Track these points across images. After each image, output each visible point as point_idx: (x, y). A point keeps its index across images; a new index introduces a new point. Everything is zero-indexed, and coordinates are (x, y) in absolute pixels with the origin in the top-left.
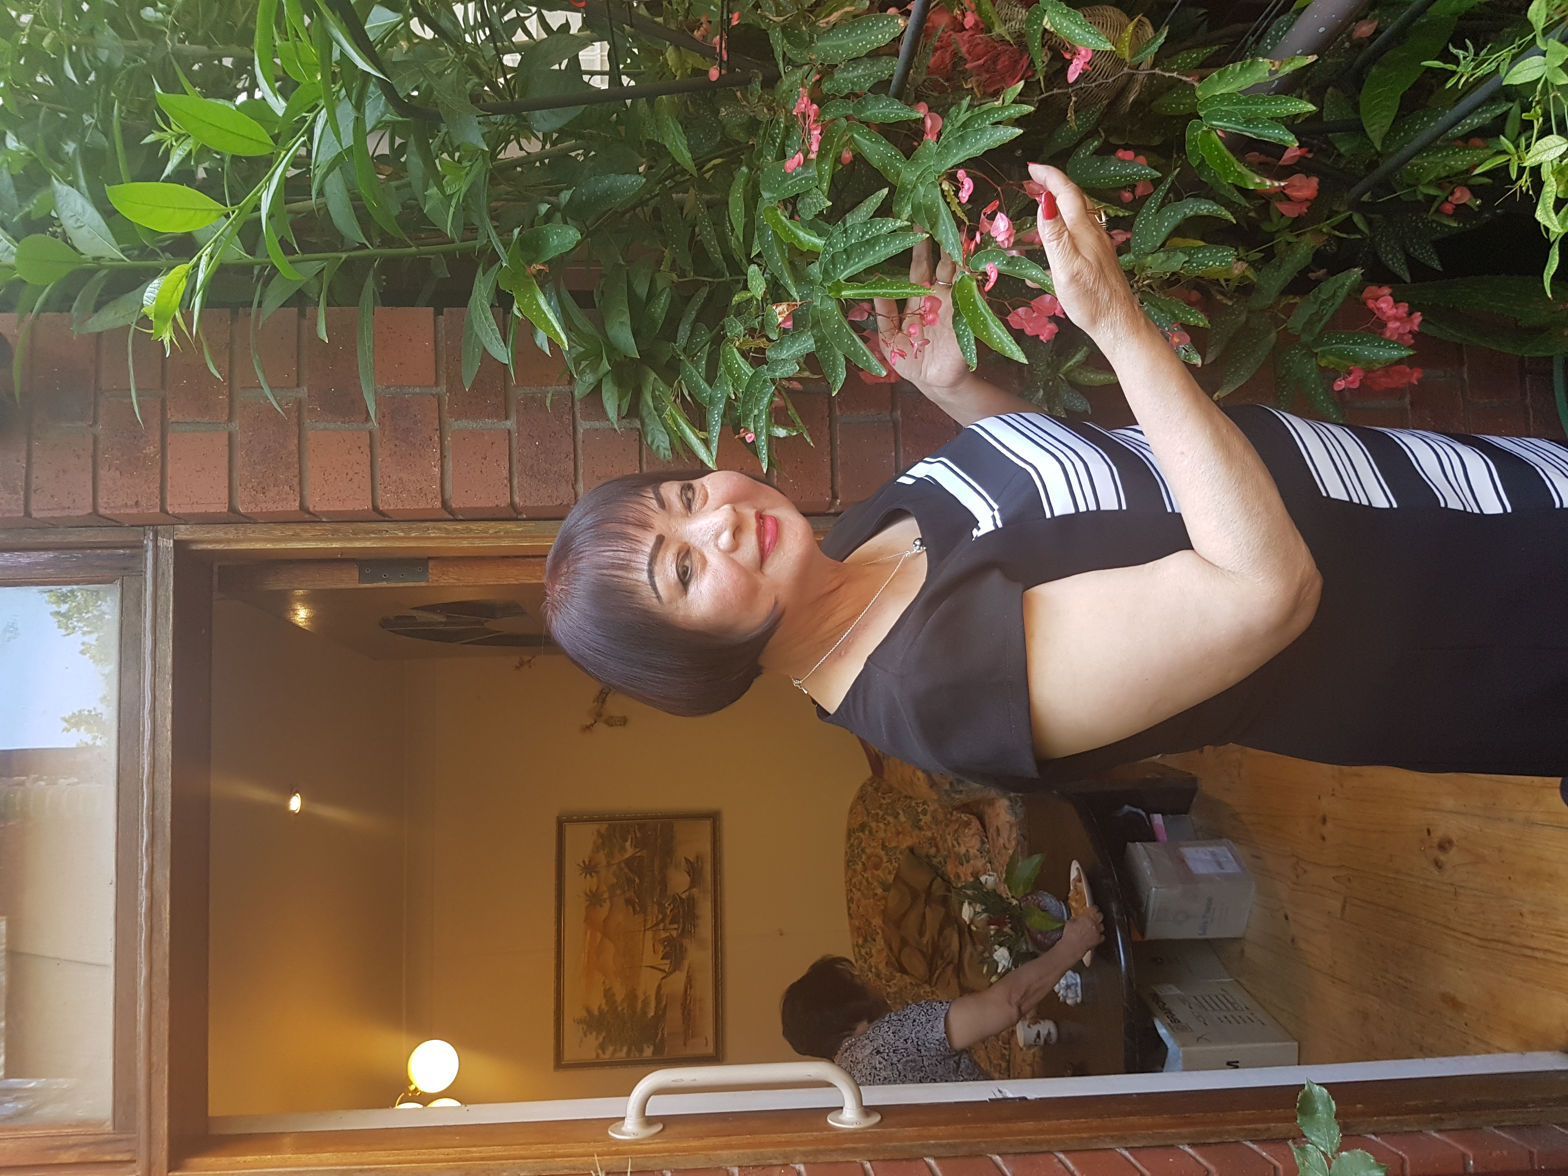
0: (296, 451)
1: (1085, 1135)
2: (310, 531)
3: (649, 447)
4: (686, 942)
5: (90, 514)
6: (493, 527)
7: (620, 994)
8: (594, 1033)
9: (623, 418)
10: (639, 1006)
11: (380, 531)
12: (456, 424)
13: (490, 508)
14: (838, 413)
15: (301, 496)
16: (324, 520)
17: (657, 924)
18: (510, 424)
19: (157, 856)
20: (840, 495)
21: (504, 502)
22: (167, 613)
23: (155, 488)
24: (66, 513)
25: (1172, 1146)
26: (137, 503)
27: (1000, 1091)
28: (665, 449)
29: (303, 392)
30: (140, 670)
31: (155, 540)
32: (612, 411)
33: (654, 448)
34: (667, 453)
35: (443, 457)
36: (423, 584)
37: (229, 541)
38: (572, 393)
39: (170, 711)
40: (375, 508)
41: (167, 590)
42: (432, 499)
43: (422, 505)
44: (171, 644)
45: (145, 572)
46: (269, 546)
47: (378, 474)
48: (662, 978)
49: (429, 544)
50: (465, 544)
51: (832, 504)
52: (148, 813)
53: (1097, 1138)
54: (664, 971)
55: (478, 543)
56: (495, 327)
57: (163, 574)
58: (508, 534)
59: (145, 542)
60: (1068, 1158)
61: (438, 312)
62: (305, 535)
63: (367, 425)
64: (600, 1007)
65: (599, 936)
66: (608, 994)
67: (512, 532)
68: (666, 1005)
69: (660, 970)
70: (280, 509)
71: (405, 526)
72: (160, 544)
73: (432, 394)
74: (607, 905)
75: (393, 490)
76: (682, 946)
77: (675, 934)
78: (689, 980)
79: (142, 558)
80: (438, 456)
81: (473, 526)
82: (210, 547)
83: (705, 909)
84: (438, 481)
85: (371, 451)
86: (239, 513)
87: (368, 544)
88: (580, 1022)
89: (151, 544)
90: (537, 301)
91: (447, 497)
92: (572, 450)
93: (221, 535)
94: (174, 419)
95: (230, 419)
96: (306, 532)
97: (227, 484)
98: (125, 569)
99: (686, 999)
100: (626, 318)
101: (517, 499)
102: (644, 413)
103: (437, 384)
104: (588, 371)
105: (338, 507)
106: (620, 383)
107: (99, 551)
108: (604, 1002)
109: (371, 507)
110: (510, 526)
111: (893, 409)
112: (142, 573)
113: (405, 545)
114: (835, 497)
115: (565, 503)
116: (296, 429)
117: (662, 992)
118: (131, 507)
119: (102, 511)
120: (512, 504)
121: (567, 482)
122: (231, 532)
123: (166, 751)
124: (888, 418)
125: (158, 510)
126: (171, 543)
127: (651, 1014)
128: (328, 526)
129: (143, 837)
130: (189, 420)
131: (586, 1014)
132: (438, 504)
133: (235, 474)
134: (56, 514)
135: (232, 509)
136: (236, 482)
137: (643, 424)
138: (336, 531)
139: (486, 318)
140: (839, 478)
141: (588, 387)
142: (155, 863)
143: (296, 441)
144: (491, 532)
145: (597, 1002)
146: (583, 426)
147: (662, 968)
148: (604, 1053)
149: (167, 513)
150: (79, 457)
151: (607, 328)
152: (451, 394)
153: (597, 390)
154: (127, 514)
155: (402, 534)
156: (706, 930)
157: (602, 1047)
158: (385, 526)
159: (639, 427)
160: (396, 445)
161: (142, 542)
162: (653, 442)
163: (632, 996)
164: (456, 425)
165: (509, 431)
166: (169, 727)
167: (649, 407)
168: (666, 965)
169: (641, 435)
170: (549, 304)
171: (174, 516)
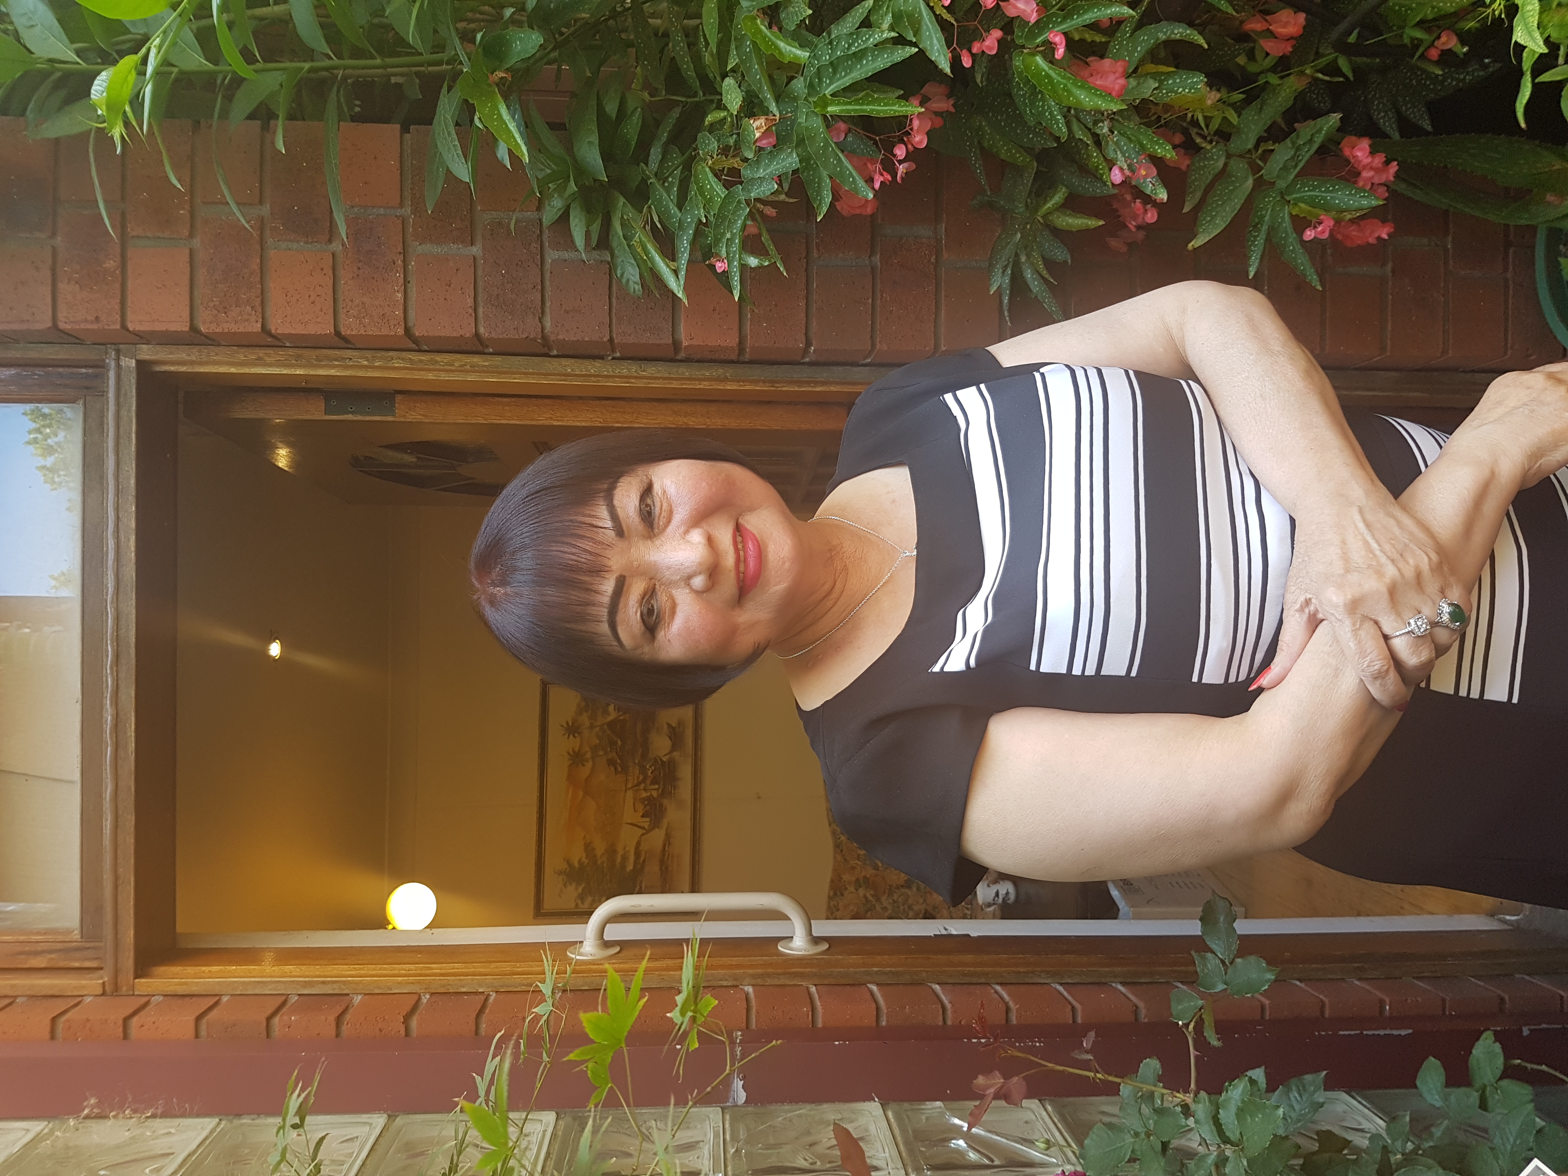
0: (258, 271)
1: (1022, 970)
2: (273, 355)
3: (619, 280)
4: (665, 802)
5: (49, 328)
6: (459, 360)
7: (600, 848)
8: (574, 885)
9: (594, 249)
10: (619, 860)
11: (343, 359)
12: (419, 247)
13: (455, 337)
14: (816, 255)
15: (263, 319)
16: (288, 344)
17: (638, 784)
18: (476, 250)
19: (122, 675)
20: (814, 342)
21: (468, 331)
22: (130, 433)
23: (115, 304)
24: (24, 327)
25: (1105, 983)
26: (97, 318)
27: (946, 929)
28: (635, 283)
29: (266, 210)
30: (103, 491)
31: (118, 360)
32: (579, 240)
33: (624, 281)
34: (637, 287)
35: (406, 282)
36: (390, 419)
37: (192, 363)
38: (540, 220)
39: (134, 532)
40: (337, 333)
41: (129, 410)
42: (395, 325)
43: (384, 332)
44: (134, 465)
45: (107, 392)
46: (233, 370)
47: (340, 297)
48: (642, 835)
49: (393, 375)
50: (430, 376)
51: (806, 351)
52: (112, 633)
53: (1033, 972)
54: (643, 828)
55: (444, 377)
56: (457, 143)
57: (126, 394)
58: (474, 368)
59: (107, 361)
60: (1004, 990)
61: (405, 130)
62: (268, 360)
63: (331, 246)
64: (580, 860)
65: (581, 793)
66: (589, 848)
67: (478, 366)
68: (644, 861)
69: (640, 827)
70: (242, 330)
71: (368, 354)
72: (123, 363)
73: (396, 216)
74: (589, 765)
75: (355, 314)
76: (661, 805)
77: (655, 794)
78: (668, 836)
79: (103, 377)
80: (401, 281)
81: (439, 357)
82: (173, 368)
83: (685, 772)
84: (401, 307)
85: (334, 273)
86: (201, 334)
87: (332, 372)
88: (560, 873)
89: (113, 363)
90: (499, 111)
91: (410, 324)
92: (539, 281)
93: (184, 356)
94: (134, 234)
95: (191, 236)
96: (269, 357)
97: (188, 303)
98: (87, 388)
99: (664, 855)
100: (595, 138)
101: (482, 330)
102: (614, 244)
103: (401, 205)
104: (556, 195)
105: (299, 330)
106: (589, 209)
107: (61, 370)
108: (584, 856)
109: (333, 331)
110: (476, 359)
111: (872, 253)
112: (103, 394)
113: (370, 374)
114: (808, 344)
115: (532, 336)
116: (258, 247)
117: (641, 848)
118: (92, 322)
119: (62, 325)
120: (477, 334)
121: (534, 314)
122: (194, 354)
123: (130, 572)
124: (867, 262)
125: (118, 327)
126: (133, 363)
127: (630, 867)
128: (291, 352)
129: (107, 656)
130: (149, 234)
131: (566, 866)
132: (401, 331)
133: (196, 293)
134: (16, 327)
135: (193, 328)
136: (198, 301)
137: (612, 255)
138: (298, 357)
139: (449, 133)
140: (814, 324)
141: (556, 213)
142: (120, 682)
143: (258, 261)
144: (456, 364)
145: (578, 855)
146: (552, 255)
147: (642, 825)
148: (583, 903)
149: (128, 330)
150: (37, 269)
151: (575, 149)
152: (415, 216)
153: (564, 218)
154: (88, 329)
155: (366, 363)
156: (685, 790)
157: (582, 897)
158: (349, 353)
159: (609, 259)
160: (359, 268)
161: (104, 360)
162: (622, 275)
163: (611, 851)
164: (420, 249)
165: (474, 258)
166: (133, 549)
167: (619, 237)
168: (646, 822)
169: (611, 267)
170: (513, 118)
171: (135, 334)
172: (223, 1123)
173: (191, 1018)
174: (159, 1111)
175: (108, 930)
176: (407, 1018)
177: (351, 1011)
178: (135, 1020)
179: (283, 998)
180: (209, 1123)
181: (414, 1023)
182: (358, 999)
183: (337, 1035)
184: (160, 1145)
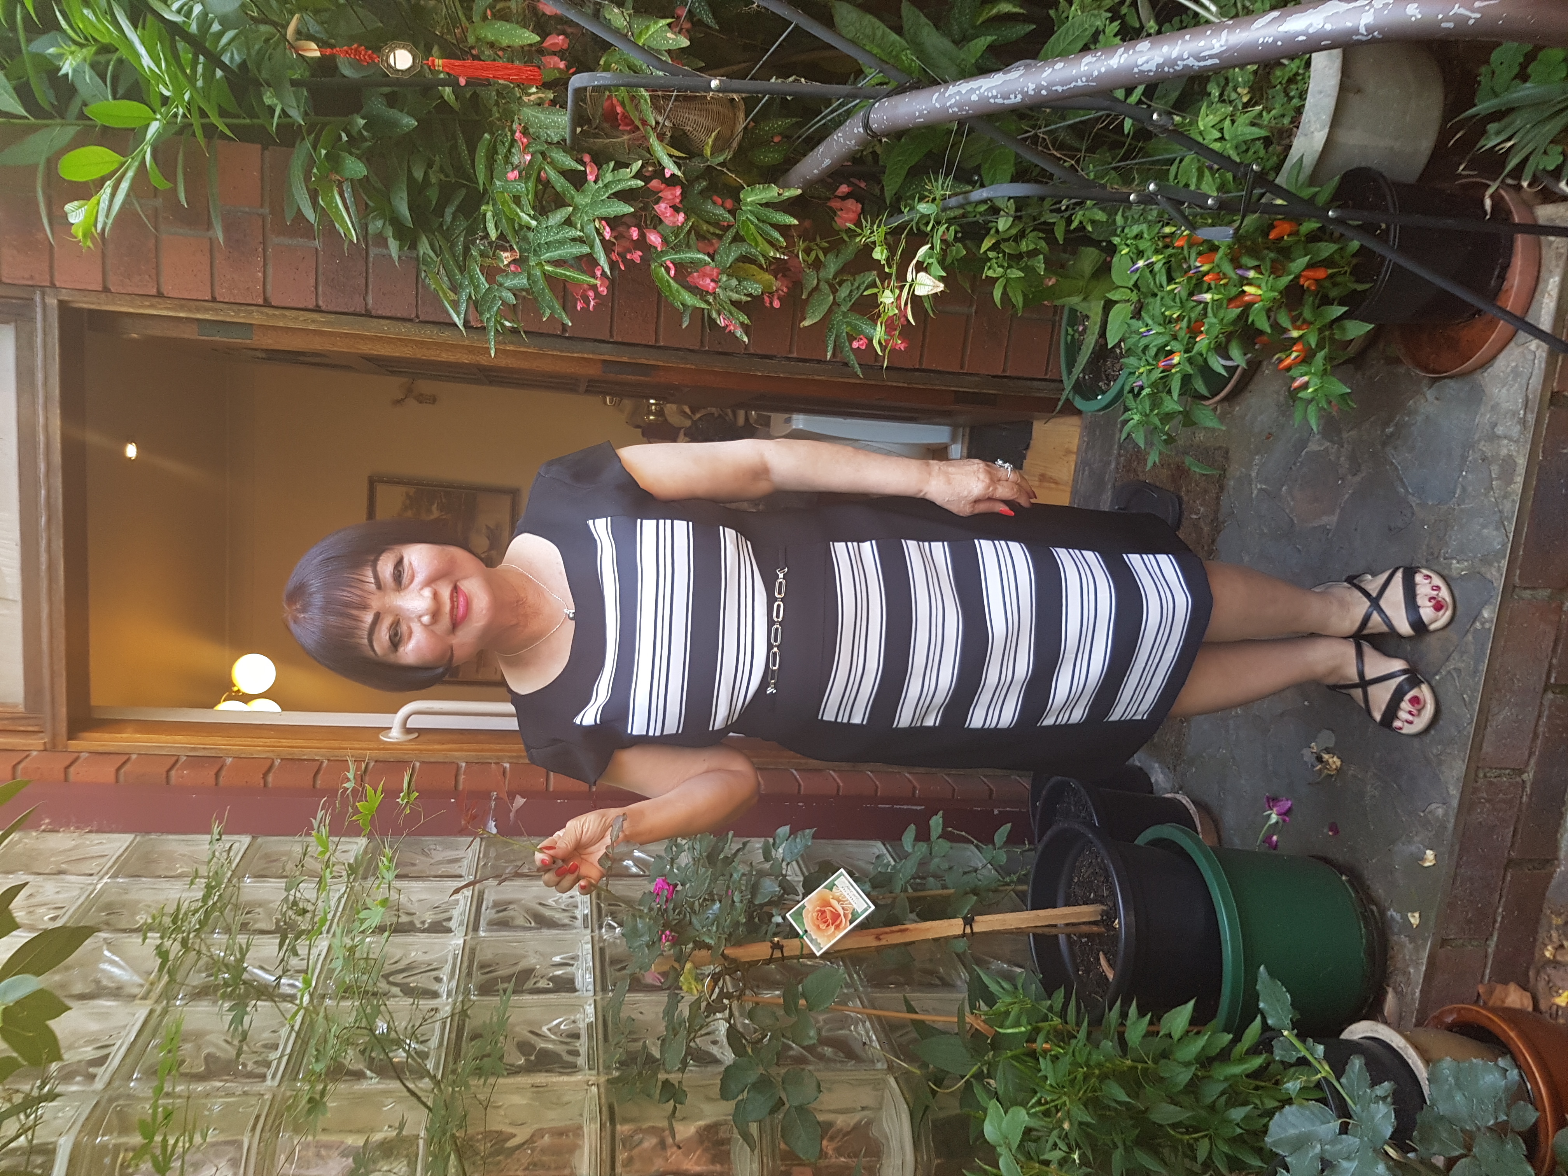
0: (154, 249)
2: (163, 304)
6: (301, 315)
11: (217, 311)
12: (276, 239)
13: (300, 308)
15: (158, 286)
16: (175, 300)
18: (317, 243)
19: (53, 532)
21: (310, 304)
26: (31, 277)
29: (159, 203)
31: (43, 299)
35: (265, 264)
36: (248, 341)
37: (100, 304)
41: (53, 338)
42: (256, 294)
45: (36, 318)
46: (131, 310)
47: (216, 273)
49: (253, 321)
50: (281, 324)
55: (291, 325)
56: (306, 192)
57: (50, 326)
58: (314, 322)
59: (35, 298)
61: (265, 148)
62: (158, 307)
63: (208, 235)
70: (142, 292)
71: (236, 307)
72: (47, 303)
73: (258, 214)
75: (227, 287)
79: (31, 308)
80: (262, 264)
81: (285, 312)
82: (85, 306)
84: (261, 283)
85: (211, 255)
87: (207, 317)
89: (39, 300)
90: (336, 201)
91: (267, 295)
92: (365, 269)
93: (95, 301)
97: (101, 269)
98: (17, 315)
101: (320, 301)
103: (262, 206)
105: (184, 295)
109: (210, 297)
112: (33, 321)
113: (235, 320)
115: (358, 310)
118: (26, 279)
119: (5, 279)
120: (317, 306)
121: (360, 293)
122: (102, 300)
123: (57, 458)
125: (47, 283)
126: (55, 303)
129: (41, 517)
132: (261, 301)
133: (106, 262)
135: (105, 288)
136: (108, 268)
138: (183, 307)
141: (378, 229)
143: (154, 242)
144: (301, 319)
146: (374, 251)
149: (54, 285)
151: (391, 199)
152: (273, 215)
155: (230, 312)
158: (220, 306)
160: (230, 252)
161: (32, 298)
165: (316, 249)
171: (60, 288)
172: (138, 838)
173: (113, 770)
174: (95, 828)
175: (47, 708)
176: (265, 775)
177: (225, 768)
178: (72, 770)
179: (175, 758)
180: (128, 838)
181: (270, 778)
182: (229, 761)
183: (216, 784)
184: (96, 850)
